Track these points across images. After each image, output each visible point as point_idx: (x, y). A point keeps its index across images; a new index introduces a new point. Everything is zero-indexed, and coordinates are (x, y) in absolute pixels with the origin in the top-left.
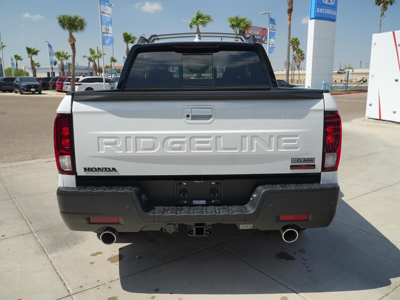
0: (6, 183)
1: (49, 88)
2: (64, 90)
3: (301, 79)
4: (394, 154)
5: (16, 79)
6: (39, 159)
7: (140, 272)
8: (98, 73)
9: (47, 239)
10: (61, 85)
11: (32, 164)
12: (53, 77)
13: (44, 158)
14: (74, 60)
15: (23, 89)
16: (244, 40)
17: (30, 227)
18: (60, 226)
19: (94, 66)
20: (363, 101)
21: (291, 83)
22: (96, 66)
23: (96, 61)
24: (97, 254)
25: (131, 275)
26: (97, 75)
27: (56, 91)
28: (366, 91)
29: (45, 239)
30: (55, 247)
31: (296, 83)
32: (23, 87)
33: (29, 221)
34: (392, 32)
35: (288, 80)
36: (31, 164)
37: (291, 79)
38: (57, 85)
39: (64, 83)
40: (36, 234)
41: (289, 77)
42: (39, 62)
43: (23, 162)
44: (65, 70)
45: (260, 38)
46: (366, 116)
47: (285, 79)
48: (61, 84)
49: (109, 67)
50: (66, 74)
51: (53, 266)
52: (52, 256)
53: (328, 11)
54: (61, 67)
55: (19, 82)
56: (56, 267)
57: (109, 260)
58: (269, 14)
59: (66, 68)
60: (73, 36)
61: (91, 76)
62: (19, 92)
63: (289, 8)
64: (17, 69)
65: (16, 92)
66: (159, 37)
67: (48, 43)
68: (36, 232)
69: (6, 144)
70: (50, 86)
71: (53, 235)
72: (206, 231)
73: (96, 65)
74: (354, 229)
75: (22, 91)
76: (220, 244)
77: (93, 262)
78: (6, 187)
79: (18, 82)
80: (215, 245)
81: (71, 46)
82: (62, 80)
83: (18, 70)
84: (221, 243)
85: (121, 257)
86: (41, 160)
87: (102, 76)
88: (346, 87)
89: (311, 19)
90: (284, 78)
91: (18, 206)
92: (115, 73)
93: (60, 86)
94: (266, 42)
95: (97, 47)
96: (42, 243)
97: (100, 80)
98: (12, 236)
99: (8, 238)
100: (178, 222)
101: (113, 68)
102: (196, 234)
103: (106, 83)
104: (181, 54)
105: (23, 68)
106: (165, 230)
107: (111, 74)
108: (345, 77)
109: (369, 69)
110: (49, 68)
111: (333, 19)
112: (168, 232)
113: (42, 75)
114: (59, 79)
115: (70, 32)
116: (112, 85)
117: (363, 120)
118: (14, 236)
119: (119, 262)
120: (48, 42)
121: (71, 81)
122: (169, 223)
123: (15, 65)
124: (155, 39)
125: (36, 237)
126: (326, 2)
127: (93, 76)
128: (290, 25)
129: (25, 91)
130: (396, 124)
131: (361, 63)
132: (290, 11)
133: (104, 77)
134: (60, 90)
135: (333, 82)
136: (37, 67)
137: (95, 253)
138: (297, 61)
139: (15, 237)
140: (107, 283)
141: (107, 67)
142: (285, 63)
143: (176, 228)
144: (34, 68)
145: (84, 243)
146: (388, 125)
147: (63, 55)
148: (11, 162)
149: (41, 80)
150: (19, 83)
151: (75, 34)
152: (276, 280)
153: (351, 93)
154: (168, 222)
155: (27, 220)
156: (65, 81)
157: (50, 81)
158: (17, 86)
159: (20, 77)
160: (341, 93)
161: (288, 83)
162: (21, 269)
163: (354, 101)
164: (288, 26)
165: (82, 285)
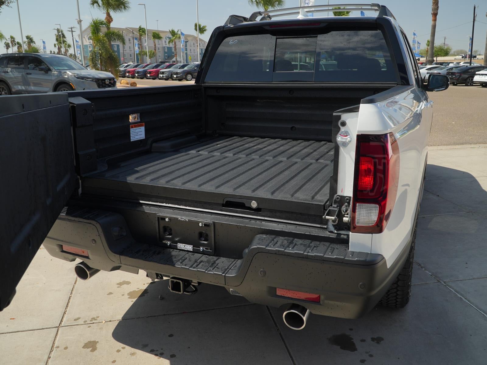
7: (149, 317)
25: (136, 319)
51: (74, 287)
56: (74, 290)
57: (130, 293)
77: (113, 293)
85: (144, 293)
104: (275, 37)
119: (137, 299)
140: (104, 322)
162: (44, 284)
165: (78, 318)
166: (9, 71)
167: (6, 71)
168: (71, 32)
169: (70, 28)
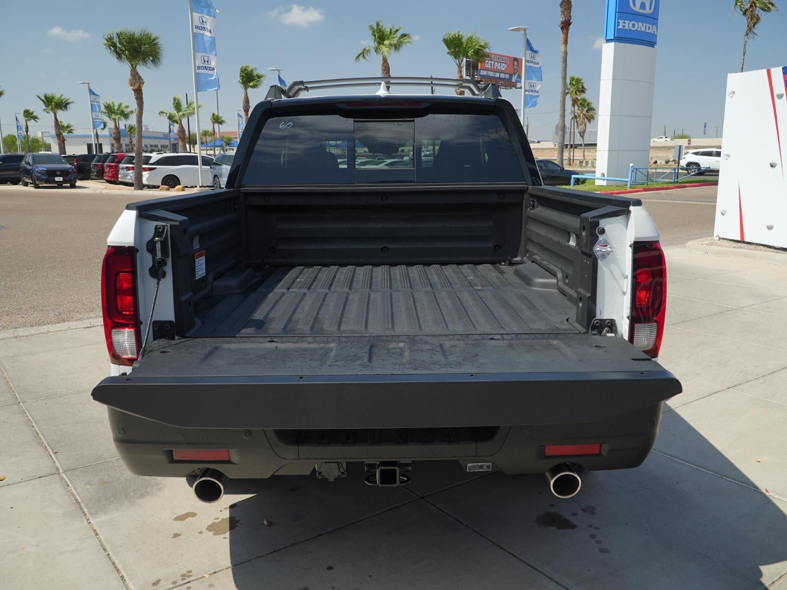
0: (6, 371)
1: (90, 175)
2: (120, 180)
3: (588, 158)
4: (770, 312)
5: (26, 157)
6: (72, 321)
7: (271, 553)
8: (188, 146)
9: (88, 487)
10: (114, 170)
11: (58, 331)
12: (98, 154)
13: (80, 319)
14: (140, 121)
15: (39, 179)
16: (477, 92)
17: (54, 462)
18: (114, 459)
19: (179, 131)
20: (710, 203)
21: (567, 166)
22: (184, 131)
23: (184, 122)
24: (187, 517)
25: (253, 560)
26: (185, 150)
27: (105, 181)
28: (716, 183)
29: (83, 485)
30: (104, 503)
31: (577, 165)
32: (39, 175)
33: (52, 450)
34: (765, 71)
35: (562, 160)
36: (55, 332)
37: (567, 158)
38: (106, 171)
39: (121, 165)
40: (66, 475)
41: (564, 155)
42: (71, 123)
43: (40, 328)
44: (122, 139)
45: (507, 76)
46: (715, 234)
47: (556, 158)
48: (114, 167)
49: (209, 133)
50: (124, 148)
51: (100, 541)
52: (98, 520)
53: (640, 26)
54: (114, 134)
55: (31, 164)
56: (105, 544)
57: (210, 528)
58: (525, 30)
59: (125, 136)
60: (139, 73)
61: (173, 152)
62: (31, 184)
63: (564, 19)
64: (27, 137)
65: (26, 184)
66: (309, 86)
67: (89, 87)
68: (65, 472)
69: (6, 291)
70: (93, 172)
71: (100, 479)
72: (401, 475)
73: (184, 129)
74: (691, 465)
75: (37, 183)
76: (429, 495)
77: (179, 533)
78: (5, 378)
79: (29, 164)
80: (419, 497)
81: (135, 93)
82: (116, 160)
83: (30, 139)
84: (429, 493)
85: (233, 523)
86: (74, 323)
87: (196, 152)
88: (676, 174)
89: (608, 41)
90: (554, 156)
91: (30, 418)
92: (221, 146)
93: (112, 172)
94: (518, 85)
95: (187, 95)
96: (78, 495)
97: (192, 160)
98: (20, 479)
99: (12, 484)
100: (346, 459)
101: (218, 136)
102: (382, 482)
103: (203, 167)
104: (352, 120)
105: (39, 135)
106: (320, 473)
107: (213, 148)
108: (674, 154)
109: (720, 139)
110: (91, 135)
111: (650, 42)
112: (326, 477)
113: (76, 149)
114: (110, 157)
115: (132, 65)
116: (215, 171)
117: (709, 241)
118: (23, 480)
119: (230, 534)
120: (88, 84)
121: (134, 161)
122: (328, 461)
123: (24, 130)
124: (300, 89)
125: (65, 481)
126: (637, 8)
127: (177, 153)
128: (566, 53)
129: (43, 183)
130: (773, 250)
131: (705, 127)
132: (566, 25)
133: (200, 154)
134: (113, 179)
135: (650, 164)
136: (68, 133)
137: (182, 515)
138: (579, 123)
139: (26, 481)
140: (207, 576)
141: (205, 133)
142: (557, 127)
143: (341, 470)
144: (61, 136)
145: (162, 495)
146: (758, 253)
147: (118, 110)
148: (16, 328)
149: (73, 160)
150: (32, 166)
151: (141, 69)
152: (539, 569)
153: (685, 187)
154: (326, 459)
155: (48, 447)
156: (122, 162)
157: (93, 163)
158: (28, 173)
159: (34, 153)
160: (665, 185)
161: (561, 166)
162: (36, 547)
163: (692, 202)
164: (562, 54)
165: (157, 581)
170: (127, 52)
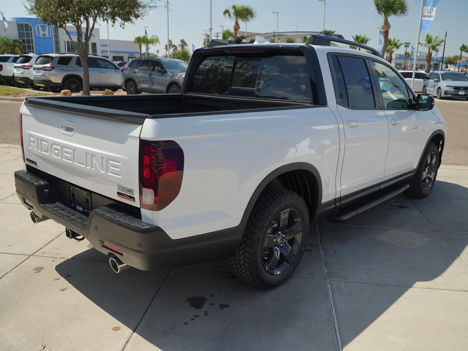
60: (389, 21)
115: (385, 17)
140: (59, 258)
165: (46, 252)
166: (137, 72)
167: (135, 72)
168: (217, 37)
169: (216, 34)
170: (383, 9)
